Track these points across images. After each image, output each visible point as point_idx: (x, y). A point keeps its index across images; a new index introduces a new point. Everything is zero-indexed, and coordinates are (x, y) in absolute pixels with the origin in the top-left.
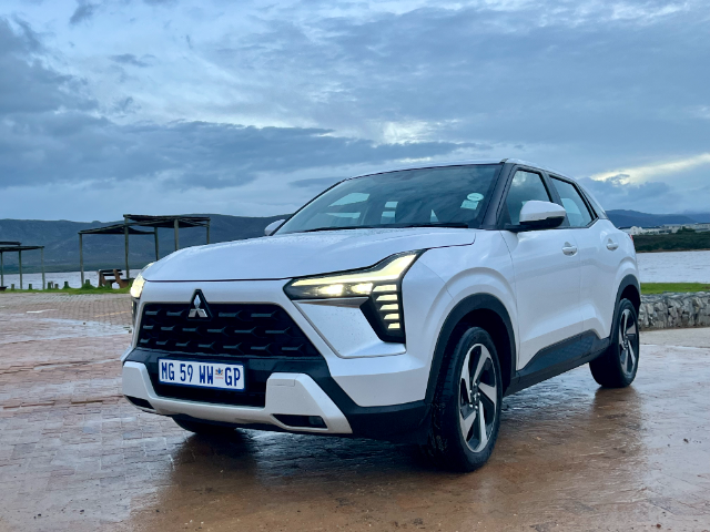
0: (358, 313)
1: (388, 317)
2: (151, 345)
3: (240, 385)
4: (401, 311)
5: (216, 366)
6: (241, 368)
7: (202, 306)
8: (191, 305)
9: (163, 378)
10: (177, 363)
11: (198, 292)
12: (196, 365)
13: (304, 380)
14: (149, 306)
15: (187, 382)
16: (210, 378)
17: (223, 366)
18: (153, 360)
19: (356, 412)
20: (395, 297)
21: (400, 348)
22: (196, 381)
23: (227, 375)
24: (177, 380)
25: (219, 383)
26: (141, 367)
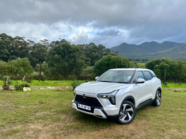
0: (108, 100)
1: (113, 101)
2: (77, 101)
3: (90, 110)
4: (115, 100)
5: (86, 106)
6: (90, 107)
7: (85, 97)
8: (83, 96)
9: (79, 107)
10: (81, 105)
11: (84, 94)
12: (84, 106)
13: (99, 110)
14: (77, 95)
15: (82, 108)
16: (86, 108)
17: (88, 106)
18: (77, 103)
19: (108, 116)
20: (114, 98)
21: (115, 106)
22: (83, 108)
23: (88, 108)
24: (81, 107)
25: (87, 109)
26: (75, 104)
